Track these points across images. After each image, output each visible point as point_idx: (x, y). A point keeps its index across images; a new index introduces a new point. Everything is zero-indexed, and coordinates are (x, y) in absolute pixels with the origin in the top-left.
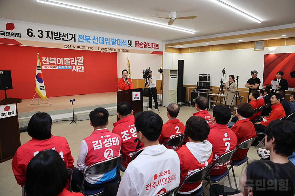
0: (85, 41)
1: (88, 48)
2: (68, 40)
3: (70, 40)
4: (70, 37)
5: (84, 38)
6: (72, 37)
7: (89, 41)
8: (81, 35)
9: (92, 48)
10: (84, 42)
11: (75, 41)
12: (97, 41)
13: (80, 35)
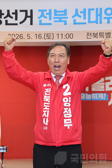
0: (55, 21)
1: (60, 36)
2: (17, 24)
3: (21, 23)
4: (21, 16)
5: (53, 16)
6: (26, 16)
7: (63, 21)
8: (46, 10)
9: (69, 36)
10: (51, 24)
11: (31, 24)
12: (85, 18)
13: (42, 11)
